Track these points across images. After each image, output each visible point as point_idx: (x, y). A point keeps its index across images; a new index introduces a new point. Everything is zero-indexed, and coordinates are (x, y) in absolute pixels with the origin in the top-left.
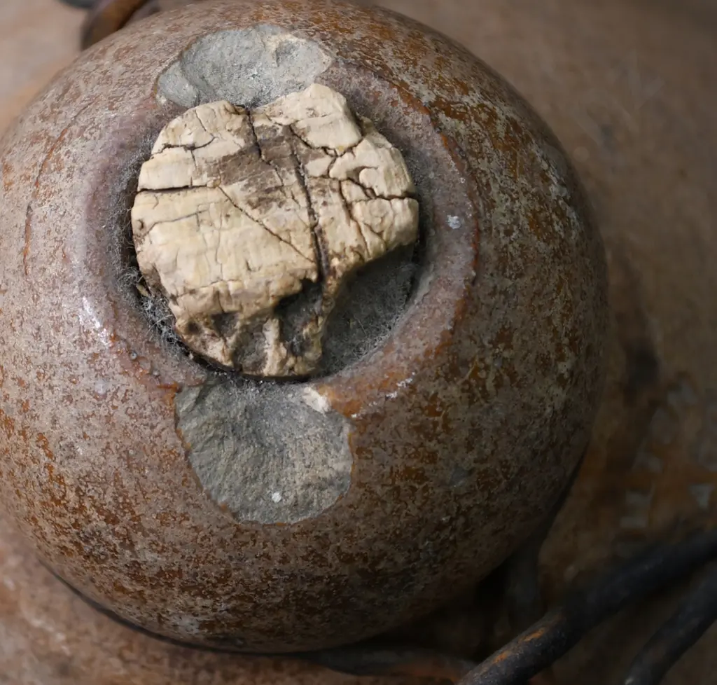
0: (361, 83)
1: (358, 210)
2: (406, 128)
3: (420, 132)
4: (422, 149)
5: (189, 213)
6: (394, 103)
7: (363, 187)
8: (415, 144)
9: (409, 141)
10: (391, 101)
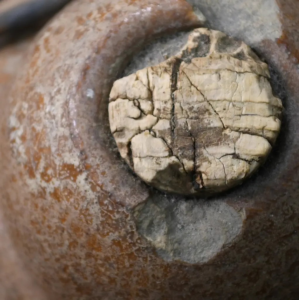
0: (120, 191)
1: (144, 93)
2: (101, 156)
3: (94, 152)
4: (96, 141)
5: (246, 116)
6: (103, 173)
7: (139, 107)
8: (98, 145)
9: (102, 149)
10: (105, 175)
